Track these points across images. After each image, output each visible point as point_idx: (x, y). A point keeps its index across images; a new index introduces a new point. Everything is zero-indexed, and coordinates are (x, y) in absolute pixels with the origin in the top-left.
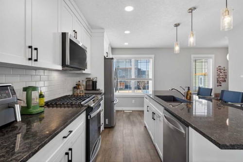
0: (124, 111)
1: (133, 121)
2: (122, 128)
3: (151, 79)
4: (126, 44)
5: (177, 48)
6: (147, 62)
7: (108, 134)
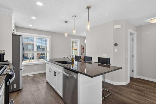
0: (27, 76)
1: (37, 81)
2: (29, 88)
3: (48, 52)
4: (30, 26)
5: (66, 35)
6: (46, 40)
7: (18, 95)
